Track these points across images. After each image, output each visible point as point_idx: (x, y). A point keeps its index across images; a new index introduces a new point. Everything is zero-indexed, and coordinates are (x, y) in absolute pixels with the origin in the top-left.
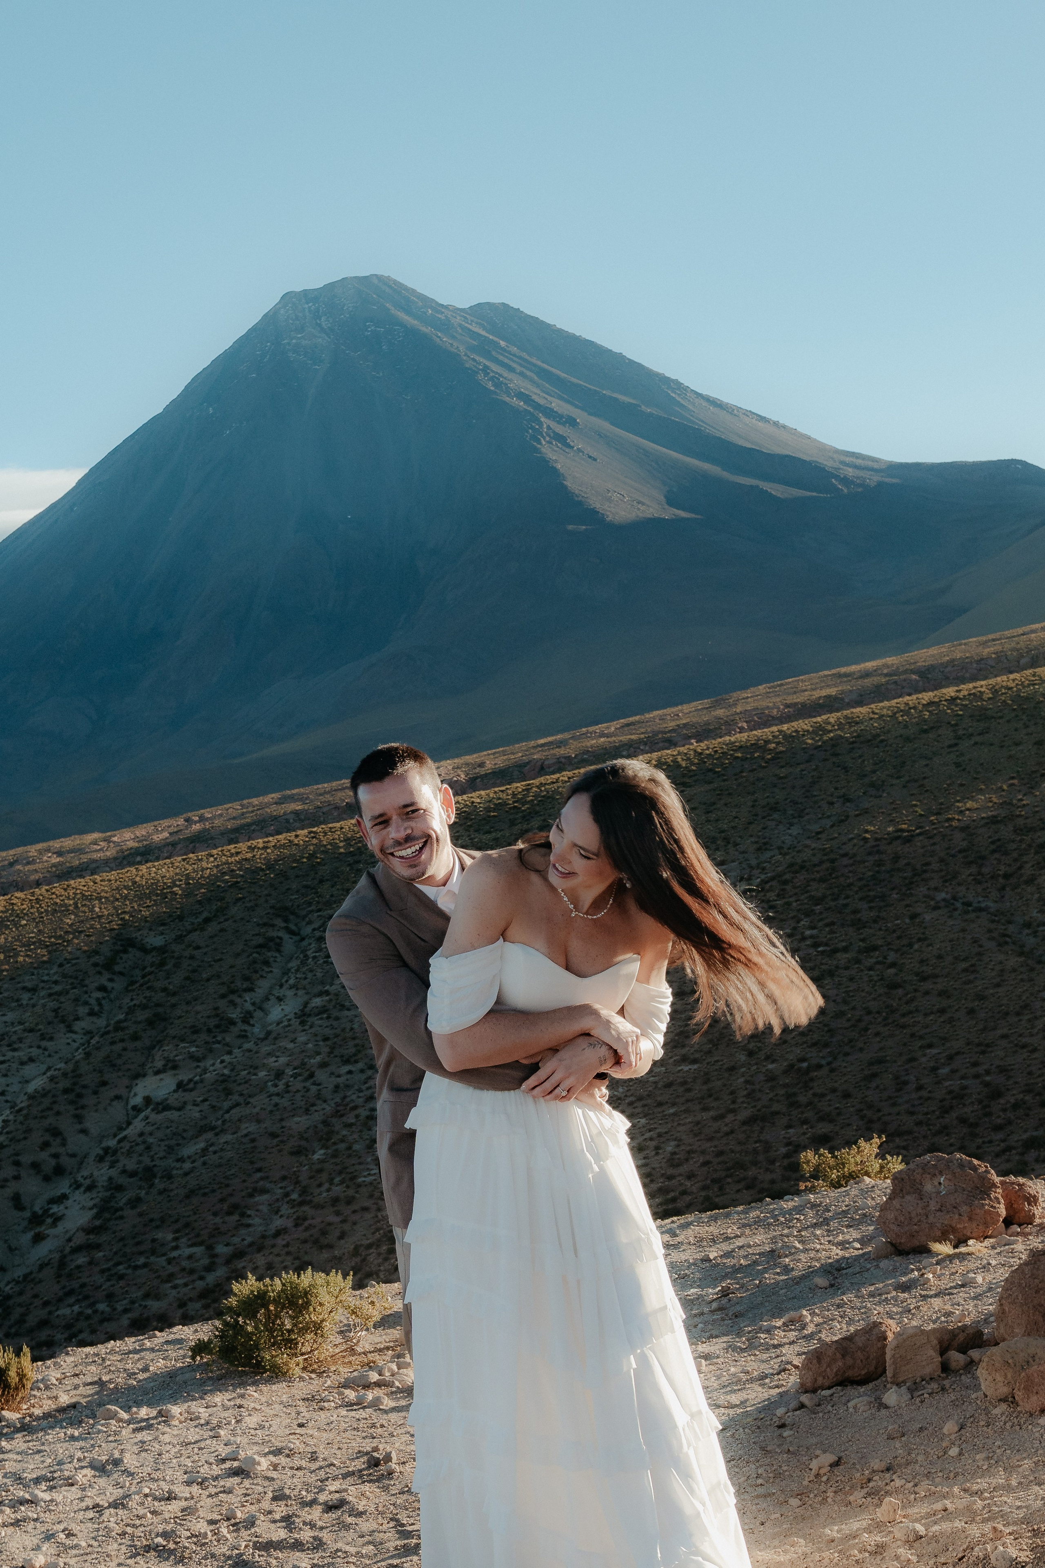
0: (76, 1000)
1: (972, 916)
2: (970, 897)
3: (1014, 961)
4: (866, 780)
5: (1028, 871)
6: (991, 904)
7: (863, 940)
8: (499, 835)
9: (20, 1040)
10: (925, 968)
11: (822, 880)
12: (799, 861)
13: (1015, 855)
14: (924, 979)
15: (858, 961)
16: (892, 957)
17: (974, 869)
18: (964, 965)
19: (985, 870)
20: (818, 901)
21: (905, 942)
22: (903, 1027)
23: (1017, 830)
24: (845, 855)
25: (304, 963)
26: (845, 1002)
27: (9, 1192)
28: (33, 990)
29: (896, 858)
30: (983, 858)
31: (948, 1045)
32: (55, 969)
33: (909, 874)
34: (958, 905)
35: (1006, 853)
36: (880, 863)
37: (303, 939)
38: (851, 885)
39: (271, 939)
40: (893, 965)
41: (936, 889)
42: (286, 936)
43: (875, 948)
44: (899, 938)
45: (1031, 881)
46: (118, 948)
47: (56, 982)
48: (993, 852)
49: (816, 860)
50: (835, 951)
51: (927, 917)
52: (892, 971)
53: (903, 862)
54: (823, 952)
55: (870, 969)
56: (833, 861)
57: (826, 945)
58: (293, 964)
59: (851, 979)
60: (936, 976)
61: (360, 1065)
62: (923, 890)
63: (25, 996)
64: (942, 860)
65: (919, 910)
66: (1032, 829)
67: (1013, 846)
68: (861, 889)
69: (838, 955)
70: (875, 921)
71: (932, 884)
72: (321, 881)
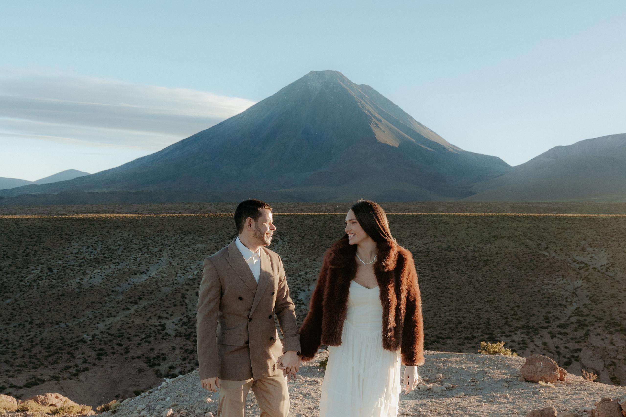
0: (222, 245)
1: (463, 275)
2: (463, 270)
3: (471, 289)
4: (442, 233)
5: (480, 266)
6: (468, 273)
7: (433, 275)
8: (341, 225)
9: (205, 252)
10: (448, 286)
11: (425, 256)
12: (420, 250)
13: (478, 261)
14: (447, 288)
15: (430, 280)
16: (439, 281)
17: (466, 263)
18: (458, 287)
19: (469, 264)
20: (423, 262)
21: (444, 277)
22: (439, 300)
23: (480, 255)
24: (432, 251)
25: (283, 248)
26: (425, 290)
27: (195, 291)
28: (211, 240)
29: (446, 255)
30: (469, 260)
31: (450, 307)
32: (218, 236)
33: (448, 260)
34: (460, 271)
35: (475, 261)
36: (441, 255)
37: (284, 242)
38: (432, 259)
39: (276, 240)
40: (439, 283)
41: (455, 265)
42: (280, 240)
43: (435, 277)
44: (442, 276)
45: (481, 269)
46: (235, 233)
47: (217, 239)
48: (472, 259)
49: (424, 251)
50: (425, 276)
51: (451, 272)
52: (439, 284)
53: (447, 257)
54: (421, 275)
55: (433, 283)
56: (429, 252)
57: (423, 273)
58: (281, 248)
59: (428, 284)
60: (450, 288)
61: (293, 278)
62: (451, 265)
63: (209, 241)
64: (458, 258)
65: (449, 270)
66: (483, 256)
67: (477, 259)
68: (435, 261)
69: (425, 277)
70: (437, 270)
71: (454, 264)
72: (292, 228)
